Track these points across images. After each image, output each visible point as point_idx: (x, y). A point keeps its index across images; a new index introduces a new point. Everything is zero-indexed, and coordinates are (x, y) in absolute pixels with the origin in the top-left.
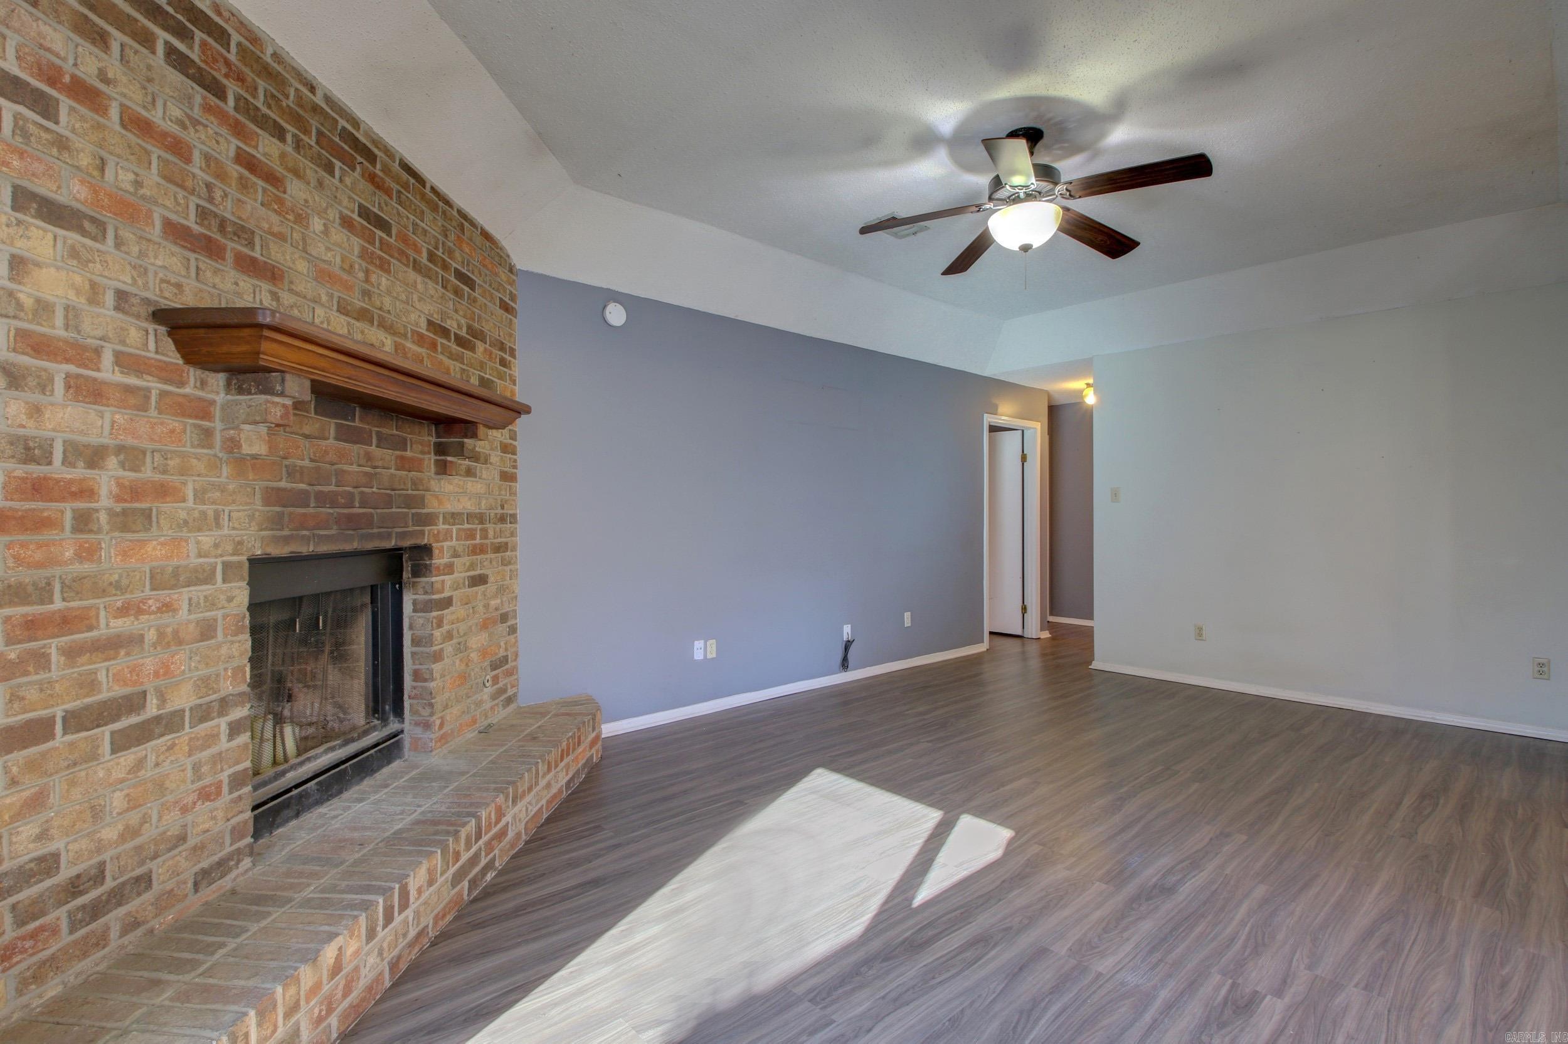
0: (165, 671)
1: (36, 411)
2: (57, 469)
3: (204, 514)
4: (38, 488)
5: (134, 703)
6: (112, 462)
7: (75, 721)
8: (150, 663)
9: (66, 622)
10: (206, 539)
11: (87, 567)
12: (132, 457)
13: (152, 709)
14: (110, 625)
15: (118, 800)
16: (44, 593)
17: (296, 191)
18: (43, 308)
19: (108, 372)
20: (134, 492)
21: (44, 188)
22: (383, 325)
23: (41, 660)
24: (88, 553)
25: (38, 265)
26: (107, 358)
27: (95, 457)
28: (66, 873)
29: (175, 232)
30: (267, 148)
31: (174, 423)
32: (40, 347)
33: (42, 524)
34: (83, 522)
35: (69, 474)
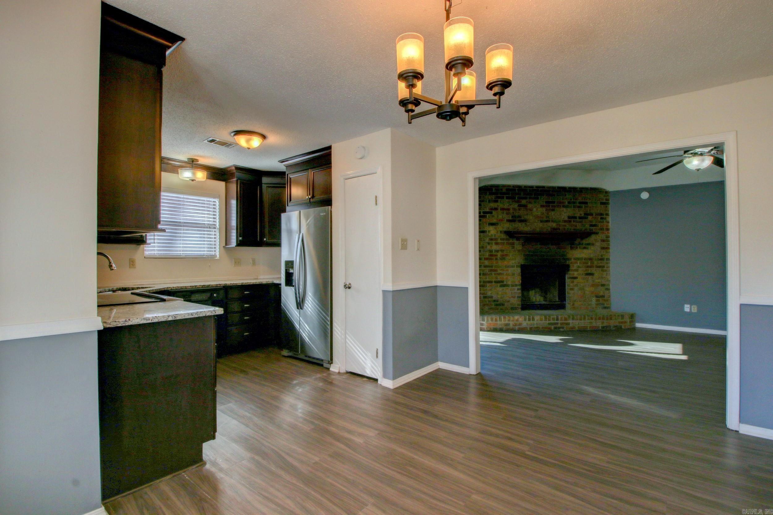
0: (507, 279)
1: (491, 247)
2: (494, 253)
3: (513, 258)
4: (491, 255)
5: (502, 282)
6: (500, 252)
7: (496, 282)
8: (505, 277)
9: (496, 271)
10: (513, 262)
11: (497, 264)
12: (502, 251)
13: (505, 283)
14: (499, 271)
15: (500, 293)
16: (492, 267)
17: (530, 206)
18: (492, 235)
19: (499, 241)
20: (503, 255)
21: (491, 222)
22: (553, 221)
23: (492, 274)
24: (497, 263)
25: (491, 231)
26: (499, 239)
27: (497, 251)
28: (494, 299)
29: (509, 221)
30: (524, 202)
31: (508, 246)
32: (491, 239)
33: (492, 259)
34: (496, 259)
35: (495, 254)
